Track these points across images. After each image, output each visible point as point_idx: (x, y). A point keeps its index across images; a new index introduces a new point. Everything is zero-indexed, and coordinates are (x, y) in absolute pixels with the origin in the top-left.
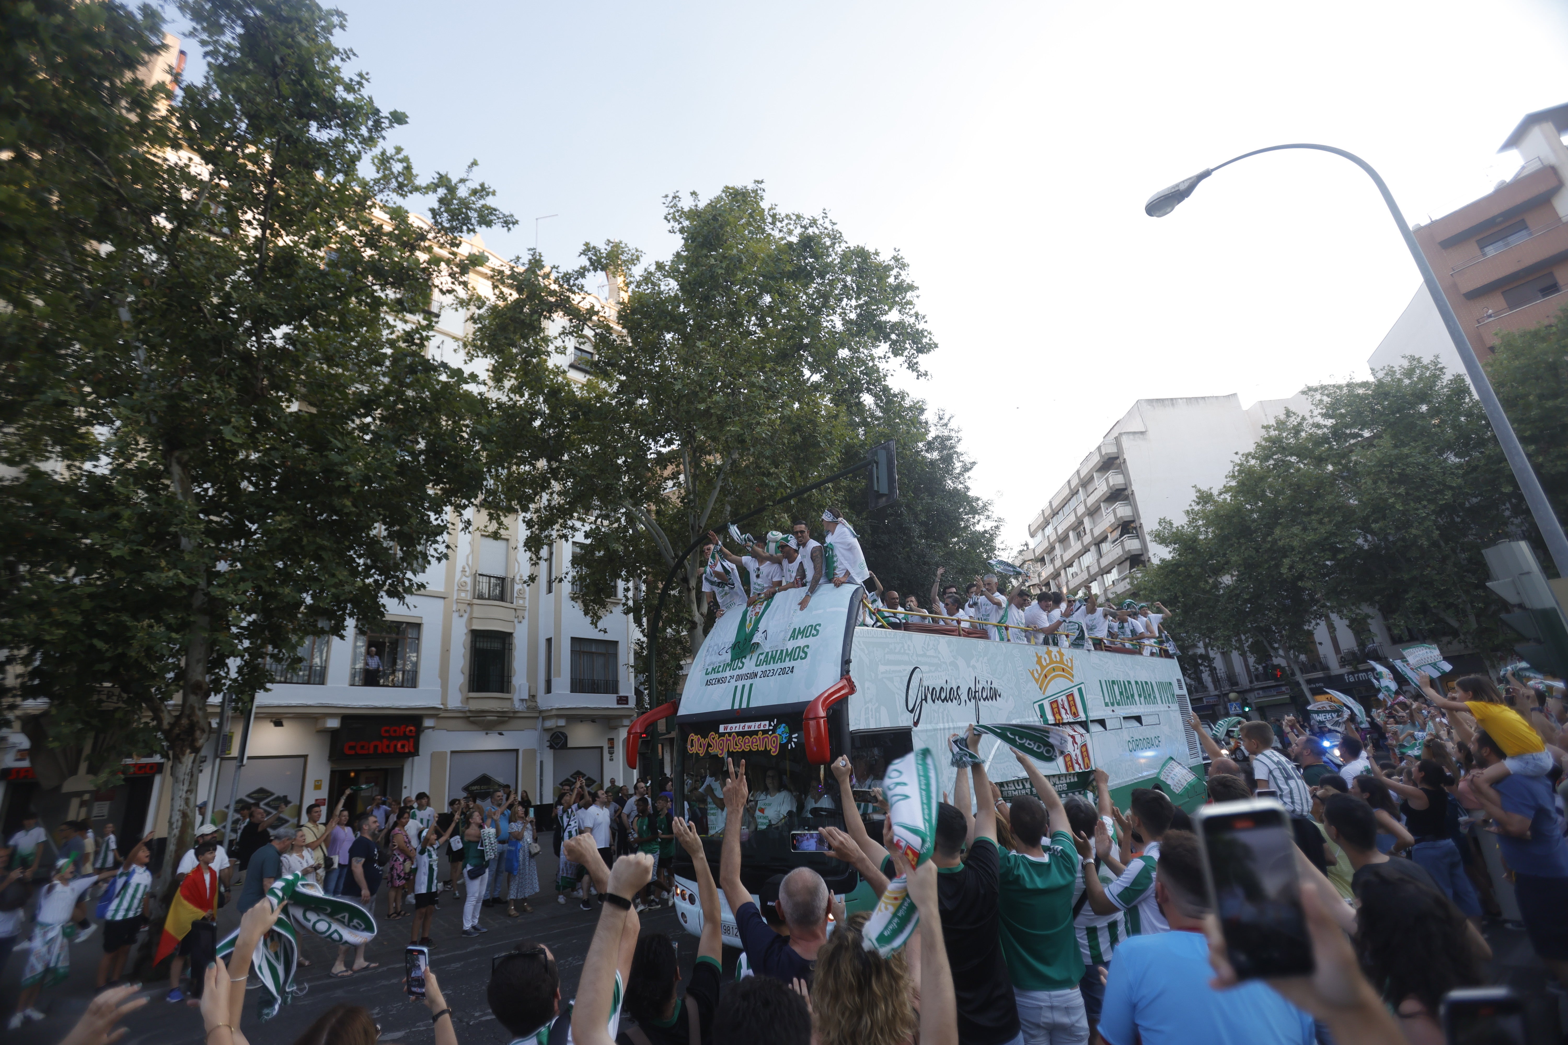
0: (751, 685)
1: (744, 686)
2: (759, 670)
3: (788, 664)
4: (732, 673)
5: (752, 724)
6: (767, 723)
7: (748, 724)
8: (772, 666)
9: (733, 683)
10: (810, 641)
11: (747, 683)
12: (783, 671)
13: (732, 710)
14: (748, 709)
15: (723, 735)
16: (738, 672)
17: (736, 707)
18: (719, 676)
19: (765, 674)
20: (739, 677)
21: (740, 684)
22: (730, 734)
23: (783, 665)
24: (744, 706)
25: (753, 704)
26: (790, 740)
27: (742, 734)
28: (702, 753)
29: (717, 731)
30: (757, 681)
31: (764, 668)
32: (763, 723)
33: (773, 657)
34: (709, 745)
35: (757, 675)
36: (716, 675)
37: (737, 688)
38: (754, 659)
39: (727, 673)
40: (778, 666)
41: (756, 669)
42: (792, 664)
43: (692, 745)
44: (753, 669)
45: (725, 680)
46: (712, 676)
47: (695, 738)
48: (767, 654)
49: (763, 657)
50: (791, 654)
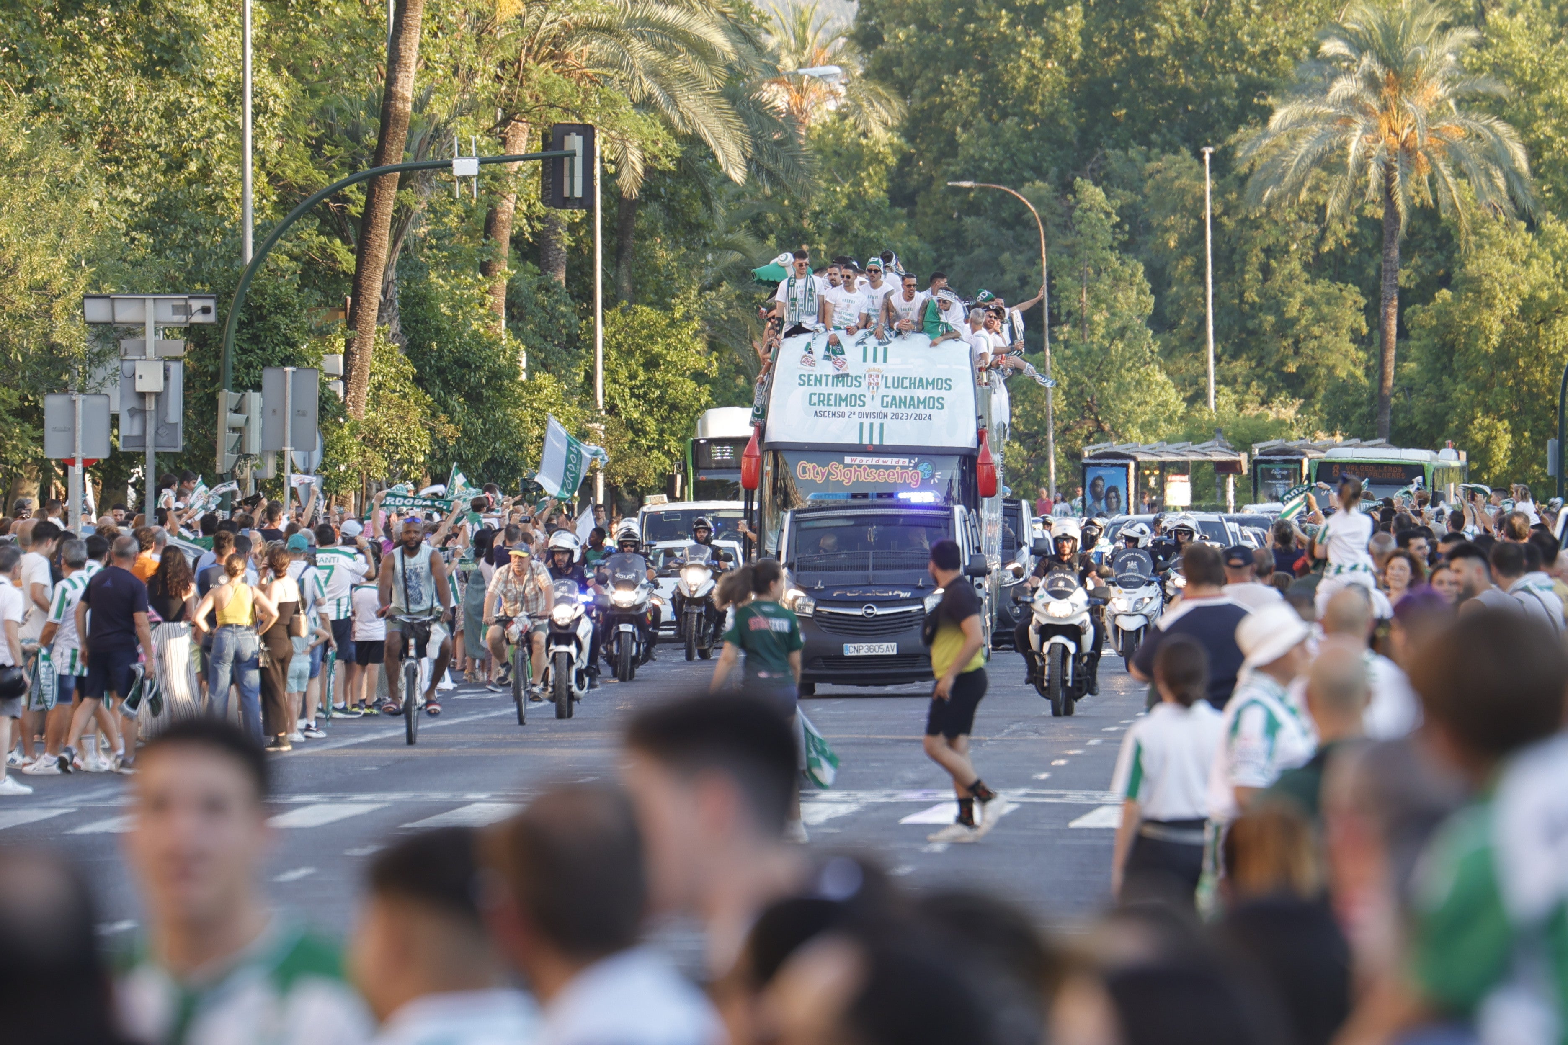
0: (882, 425)
1: (872, 425)
2: (889, 411)
3: (923, 411)
4: (849, 408)
5: (889, 460)
6: (908, 459)
7: (881, 459)
8: (903, 410)
9: (856, 419)
10: (943, 393)
11: (877, 422)
12: (919, 417)
13: (861, 445)
14: (881, 446)
15: (851, 466)
16: (857, 409)
17: (866, 441)
18: (833, 409)
19: (896, 416)
20: (861, 415)
21: (866, 422)
22: (859, 466)
23: (918, 411)
24: (876, 442)
25: (887, 442)
26: (933, 476)
27: (877, 467)
28: (819, 479)
29: (842, 461)
30: (887, 422)
31: (894, 410)
32: (901, 459)
33: (903, 402)
34: (830, 473)
35: (886, 416)
36: (827, 408)
37: (861, 425)
38: (878, 400)
39: (843, 408)
40: (911, 411)
41: (885, 410)
42: (928, 412)
43: (804, 472)
44: (879, 409)
45: (843, 415)
46: (821, 408)
47: (809, 466)
48: (894, 398)
49: (889, 399)
50: (924, 402)
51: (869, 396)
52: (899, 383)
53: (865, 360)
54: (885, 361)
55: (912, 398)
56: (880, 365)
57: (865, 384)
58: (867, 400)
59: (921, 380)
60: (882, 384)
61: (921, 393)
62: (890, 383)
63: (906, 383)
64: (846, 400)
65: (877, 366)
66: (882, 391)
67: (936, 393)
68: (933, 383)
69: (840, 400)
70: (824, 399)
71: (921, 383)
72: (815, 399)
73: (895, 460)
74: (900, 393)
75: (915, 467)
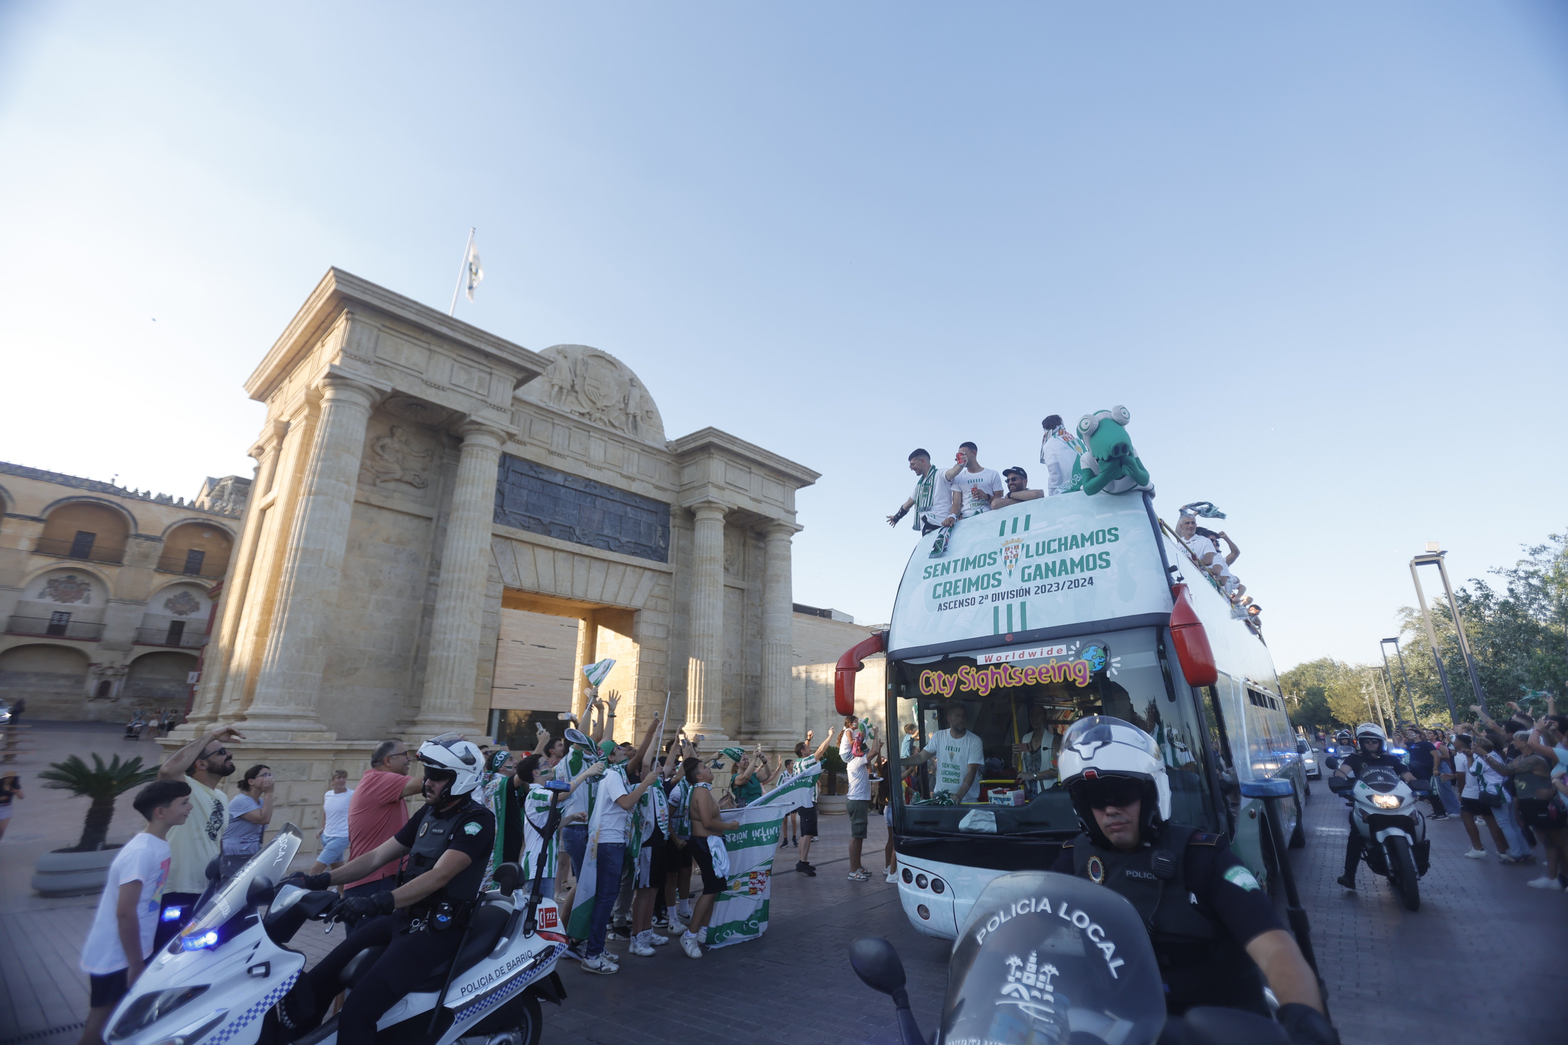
0: (1023, 605)
1: (1009, 607)
2: (1032, 585)
3: (1078, 575)
4: (981, 592)
5: (1038, 650)
6: (1064, 647)
7: (1027, 651)
8: (1051, 580)
9: (989, 604)
10: (1107, 547)
11: (1016, 602)
12: (1076, 584)
13: (997, 636)
14: (1024, 632)
15: (986, 667)
16: (991, 591)
17: (1003, 630)
18: (961, 597)
19: (1042, 589)
20: (995, 597)
21: (1002, 605)
22: (998, 665)
23: (1072, 577)
24: (1017, 628)
25: (1032, 626)
26: (1108, 666)
27: (1022, 663)
28: (947, 692)
29: (971, 663)
30: (1030, 599)
31: (1039, 582)
32: (1056, 648)
33: (1051, 570)
34: (960, 682)
35: (1028, 592)
36: (953, 598)
37: (996, 609)
38: (1017, 574)
39: (975, 593)
40: (1063, 578)
41: (1026, 585)
42: (1087, 574)
43: (928, 684)
44: (1019, 585)
45: (972, 601)
46: (948, 599)
47: (933, 675)
48: (1038, 567)
49: (1032, 571)
50: (1082, 564)
51: (1005, 572)
52: (1045, 548)
53: (1002, 533)
54: (1027, 528)
55: (1063, 562)
56: (1021, 534)
57: (1000, 559)
58: (1004, 577)
59: (1074, 538)
60: (1022, 553)
61: (1075, 554)
62: (1032, 550)
63: (1055, 546)
64: (976, 583)
65: (1015, 537)
66: (1023, 561)
67: (1096, 549)
68: (1092, 538)
69: (969, 584)
70: (950, 588)
71: (1075, 542)
72: (940, 590)
73: (1046, 649)
74: (1048, 559)
75: (1078, 655)
